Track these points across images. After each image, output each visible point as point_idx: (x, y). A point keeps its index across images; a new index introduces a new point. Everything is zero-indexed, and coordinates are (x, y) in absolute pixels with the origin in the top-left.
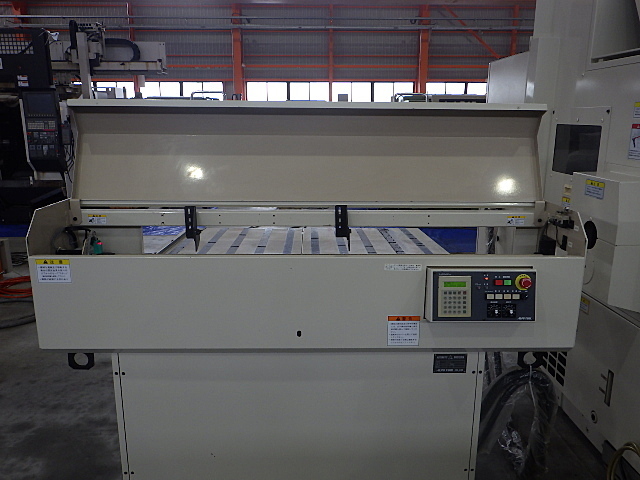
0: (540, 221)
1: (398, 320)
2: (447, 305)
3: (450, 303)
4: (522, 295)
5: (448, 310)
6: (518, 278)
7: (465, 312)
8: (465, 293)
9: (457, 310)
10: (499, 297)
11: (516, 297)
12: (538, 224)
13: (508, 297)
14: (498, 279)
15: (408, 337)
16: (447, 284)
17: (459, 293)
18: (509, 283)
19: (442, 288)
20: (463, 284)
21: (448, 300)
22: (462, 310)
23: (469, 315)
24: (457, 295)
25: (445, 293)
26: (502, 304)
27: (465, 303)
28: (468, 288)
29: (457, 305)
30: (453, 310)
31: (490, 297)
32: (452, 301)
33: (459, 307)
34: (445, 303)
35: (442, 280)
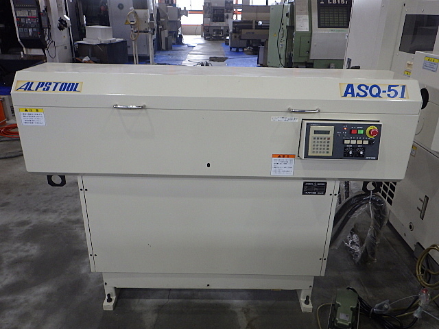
1: (279, 157)
2: (316, 147)
4: (371, 141)
5: (315, 150)
6: (369, 129)
7: (328, 152)
8: (329, 139)
9: (322, 150)
10: (353, 142)
11: (366, 142)
13: (360, 142)
14: (353, 129)
15: (286, 170)
16: (316, 132)
17: (325, 139)
18: (361, 132)
19: (312, 134)
20: (328, 132)
21: (316, 144)
22: (326, 151)
23: (331, 155)
24: (323, 140)
25: (314, 138)
26: (355, 147)
27: (328, 146)
28: (331, 135)
29: (322, 147)
30: (319, 151)
31: (347, 142)
32: (319, 144)
33: (324, 149)
34: (314, 145)
35: (313, 128)
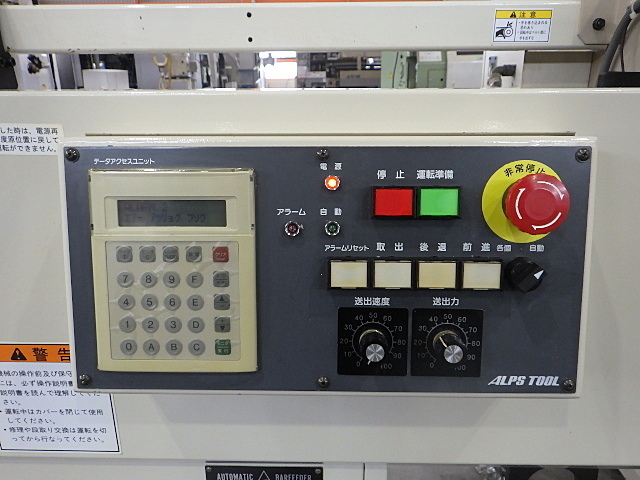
0: (599, 25)
1: (18, 356)
2: (140, 314)
3: (150, 302)
4: (516, 271)
5: (141, 336)
6: (499, 181)
7: (224, 348)
8: (221, 254)
9: (186, 336)
10: (394, 275)
11: (484, 276)
12: (593, 37)
13: (437, 275)
14: (390, 185)
16: (131, 211)
17: (194, 254)
19: (107, 230)
20: (210, 212)
21: (139, 292)
22: (209, 336)
23: (244, 359)
24: (184, 268)
25: (125, 255)
26: (411, 310)
27: (222, 302)
28: (239, 230)
29: (185, 314)
30: (163, 336)
31: (347, 275)
32: (161, 291)
33: (196, 325)
34: (126, 303)
35: (107, 188)
